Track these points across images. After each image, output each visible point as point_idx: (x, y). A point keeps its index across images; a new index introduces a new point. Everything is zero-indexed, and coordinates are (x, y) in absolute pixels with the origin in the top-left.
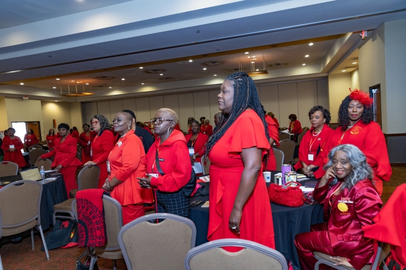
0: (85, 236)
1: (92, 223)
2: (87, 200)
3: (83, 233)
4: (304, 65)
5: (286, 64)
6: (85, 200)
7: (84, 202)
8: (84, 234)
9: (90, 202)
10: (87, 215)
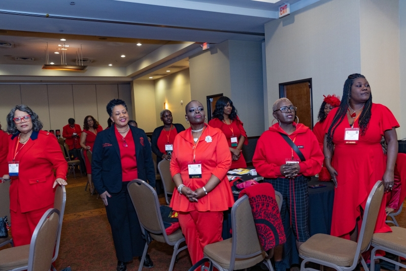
0: (272, 235)
1: (277, 218)
2: (265, 196)
3: (268, 233)
4: (110, 65)
5: (94, 61)
6: (262, 196)
7: (263, 199)
8: (270, 233)
9: (269, 197)
10: (269, 212)
